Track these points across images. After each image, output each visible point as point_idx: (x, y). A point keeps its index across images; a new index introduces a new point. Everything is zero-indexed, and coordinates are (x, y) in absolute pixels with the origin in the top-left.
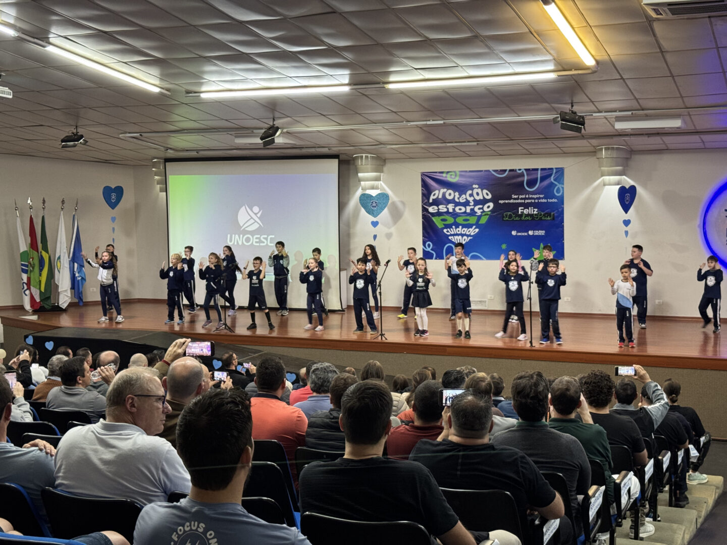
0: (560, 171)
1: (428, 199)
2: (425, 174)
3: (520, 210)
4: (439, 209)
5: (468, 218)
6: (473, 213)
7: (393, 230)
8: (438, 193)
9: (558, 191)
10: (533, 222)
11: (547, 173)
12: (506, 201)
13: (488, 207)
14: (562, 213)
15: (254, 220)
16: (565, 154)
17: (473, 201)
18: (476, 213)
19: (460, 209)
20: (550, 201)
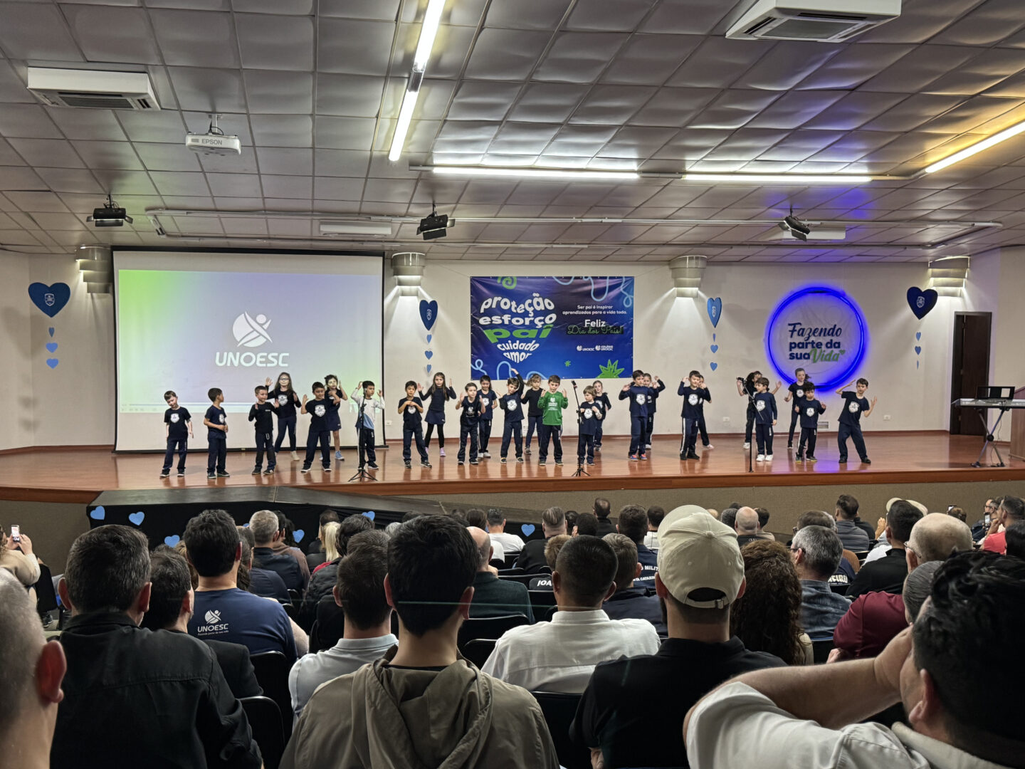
0: (630, 280)
1: (479, 308)
2: (476, 279)
3: (586, 321)
4: (492, 321)
5: (526, 331)
6: (532, 325)
8: (490, 302)
9: (628, 302)
10: (602, 336)
11: (616, 282)
12: (571, 313)
13: (551, 319)
14: (631, 326)
15: (258, 332)
17: (533, 311)
18: (537, 325)
19: (518, 321)
20: (619, 312)
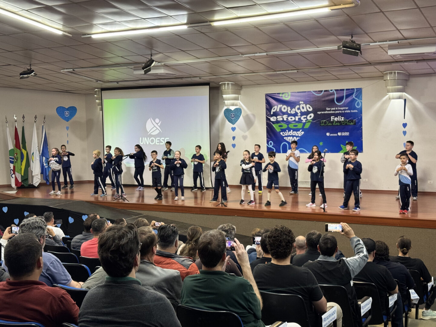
0: (359, 91)
1: (270, 112)
2: (268, 95)
3: (332, 117)
4: (277, 119)
5: (297, 124)
6: (300, 121)
7: (247, 133)
8: (277, 107)
9: (358, 104)
10: (341, 127)
11: (350, 92)
12: (323, 112)
13: (310, 117)
14: (360, 120)
15: (156, 127)
16: (363, 78)
17: (300, 112)
18: (302, 121)
19: (291, 119)
20: (352, 111)
